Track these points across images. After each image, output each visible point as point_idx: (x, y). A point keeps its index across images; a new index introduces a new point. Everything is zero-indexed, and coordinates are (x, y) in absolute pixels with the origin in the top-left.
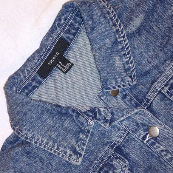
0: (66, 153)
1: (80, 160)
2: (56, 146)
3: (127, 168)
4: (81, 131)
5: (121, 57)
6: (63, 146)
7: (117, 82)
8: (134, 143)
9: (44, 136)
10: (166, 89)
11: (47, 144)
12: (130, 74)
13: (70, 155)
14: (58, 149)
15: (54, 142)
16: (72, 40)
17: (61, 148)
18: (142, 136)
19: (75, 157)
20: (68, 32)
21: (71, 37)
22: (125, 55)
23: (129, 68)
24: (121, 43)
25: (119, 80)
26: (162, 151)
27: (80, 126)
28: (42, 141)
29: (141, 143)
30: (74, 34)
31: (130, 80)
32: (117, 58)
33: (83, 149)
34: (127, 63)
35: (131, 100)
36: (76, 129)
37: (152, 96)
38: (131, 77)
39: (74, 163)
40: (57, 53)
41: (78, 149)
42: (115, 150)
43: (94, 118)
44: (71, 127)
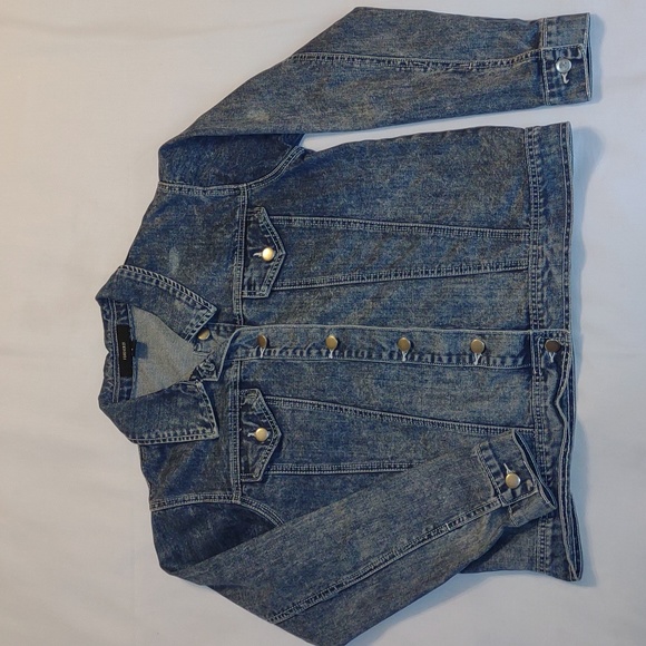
0: (198, 432)
1: (215, 429)
2: (185, 431)
3: (261, 396)
4: (198, 400)
5: (179, 299)
6: (193, 427)
7: (192, 325)
8: (253, 367)
9: (168, 429)
10: (246, 292)
11: (175, 435)
12: (199, 307)
13: (204, 431)
14: (189, 433)
15: (181, 428)
16: (128, 320)
17: (191, 431)
18: (254, 354)
19: (208, 431)
20: (119, 316)
21: (125, 318)
22: (180, 294)
23: (194, 303)
24: (169, 288)
25: (193, 320)
26: (281, 352)
27: (192, 395)
28: (169, 435)
29: (259, 362)
30: (126, 314)
31: (204, 311)
32: (177, 302)
33: (211, 417)
34: (188, 299)
35: (225, 328)
36: (192, 401)
37: (238, 309)
38: (203, 308)
39: (211, 437)
40: (123, 343)
41: (206, 420)
42: (240, 389)
43: (199, 378)
44: (186, 403)
